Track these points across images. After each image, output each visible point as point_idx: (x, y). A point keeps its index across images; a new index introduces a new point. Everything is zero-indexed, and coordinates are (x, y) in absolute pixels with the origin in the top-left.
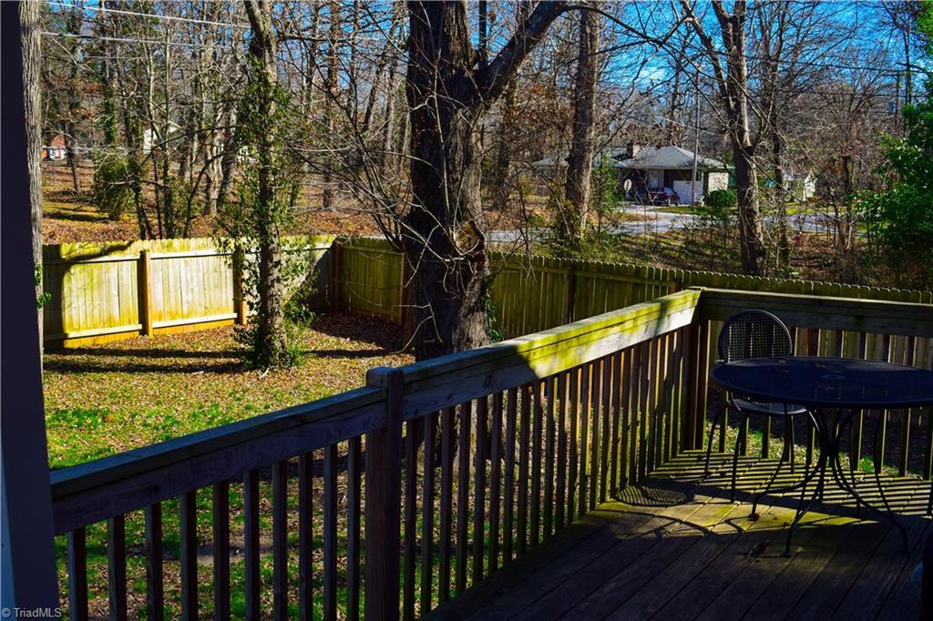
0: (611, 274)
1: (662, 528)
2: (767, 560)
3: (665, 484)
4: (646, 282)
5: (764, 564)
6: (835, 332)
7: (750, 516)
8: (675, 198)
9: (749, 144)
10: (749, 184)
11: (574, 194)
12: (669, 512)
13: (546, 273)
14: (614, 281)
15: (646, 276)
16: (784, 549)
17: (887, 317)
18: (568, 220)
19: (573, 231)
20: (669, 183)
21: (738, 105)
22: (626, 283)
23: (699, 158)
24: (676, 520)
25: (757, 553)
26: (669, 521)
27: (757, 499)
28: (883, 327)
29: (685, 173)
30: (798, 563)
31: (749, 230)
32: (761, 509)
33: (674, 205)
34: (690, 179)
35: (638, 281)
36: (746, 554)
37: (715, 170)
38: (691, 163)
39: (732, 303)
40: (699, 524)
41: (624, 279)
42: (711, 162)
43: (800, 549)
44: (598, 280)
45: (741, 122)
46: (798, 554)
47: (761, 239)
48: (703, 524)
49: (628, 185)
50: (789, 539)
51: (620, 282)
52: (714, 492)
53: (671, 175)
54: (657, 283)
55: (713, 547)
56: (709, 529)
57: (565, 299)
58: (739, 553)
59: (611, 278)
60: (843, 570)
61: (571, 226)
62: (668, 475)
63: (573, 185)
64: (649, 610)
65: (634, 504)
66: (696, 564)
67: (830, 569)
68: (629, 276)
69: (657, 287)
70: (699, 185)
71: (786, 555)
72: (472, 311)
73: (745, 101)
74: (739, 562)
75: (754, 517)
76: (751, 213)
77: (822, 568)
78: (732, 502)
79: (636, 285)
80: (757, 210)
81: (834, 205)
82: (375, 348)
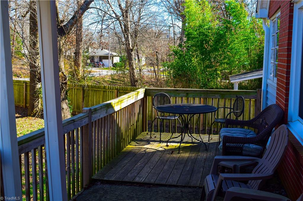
0: (96, 88)
1: (145, 150)
2: (175, 155)
3: (141, 140)
4: (107, 90)
5: (174, 155)
6: (181, 98)
7: (166, 146)
8: (103, 65)
9: (132, 48)
10: (132, 60)
11: (77, 64)
12: (146, 146)
13: (74, 89)
14: (97, 90)
15: (107, 88)
16: (178, 152)
17: (194, 93)
18: (75, 72)
19: (77, 76)
20: (101, 60)
21: (128, 36)
22: (101, 91)
23: (110, 52)
24: (148, 148)
25: (172, 153)
26: (146, 149)
27: (167, 142)
28: (193, 96)
29: (106, 57)
30: (182, 155)
31: (133, 74)
32: (168, 144)
33: (103, 67)
34: (108, 59)
35: (105, 90)
36: (169, 154)
37: (115, 56)
38: (108, 54)
39: (154, 91)
40: (154, 148)
41: (100, 90)
42: (114, 54)
43: (181, 152)
44: (92, 90)
45: (129, 41)
46: (181, 153)
47: (136, 77)
48: (155, 148)
49: (89, 61)
50: (179, 149)
51: (99, 90)
52: (155, 141)
53: (101, 58)
54: (111, 90)
55: (160, 153)
56: (157, 149)
57: (81, 96)
58: (167, 154)
59: (96, 89)
60: (193, 155)
61: (77, 74)
62: (141, 138)
63: (76, 61)
64: (151, 167)
65: (135, 146)
66: (158, 157)
67: (190, 155)
68: (102, 89)
69: (111, 92)
70: (111, 61)
71: (179, 153)
72: (63, 99)
73: (130, 35)
74: (168, 156)
75: (167, 146)
76: (133, 69)
77: (188, 155)
78: (160, 143)
79: (104, 91)
80: (135, 68)
81: (153, 66)
82: (18, 116)
